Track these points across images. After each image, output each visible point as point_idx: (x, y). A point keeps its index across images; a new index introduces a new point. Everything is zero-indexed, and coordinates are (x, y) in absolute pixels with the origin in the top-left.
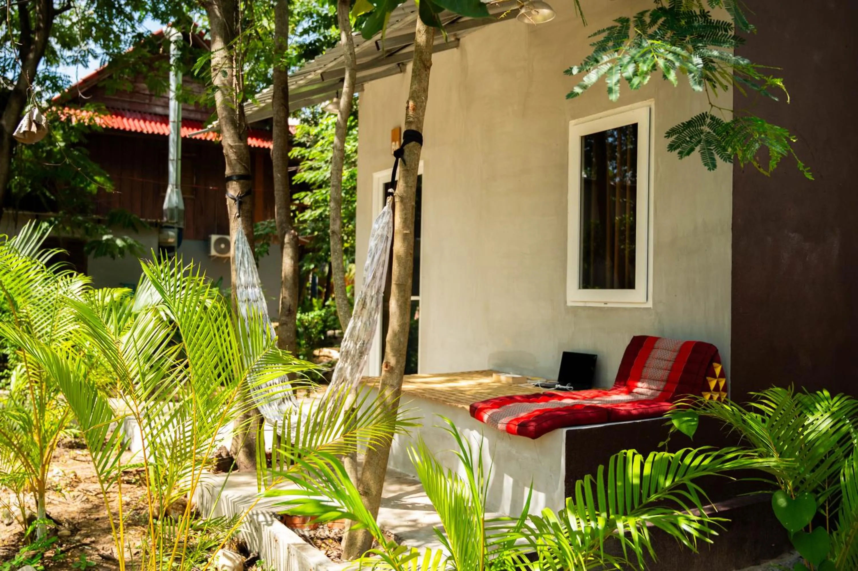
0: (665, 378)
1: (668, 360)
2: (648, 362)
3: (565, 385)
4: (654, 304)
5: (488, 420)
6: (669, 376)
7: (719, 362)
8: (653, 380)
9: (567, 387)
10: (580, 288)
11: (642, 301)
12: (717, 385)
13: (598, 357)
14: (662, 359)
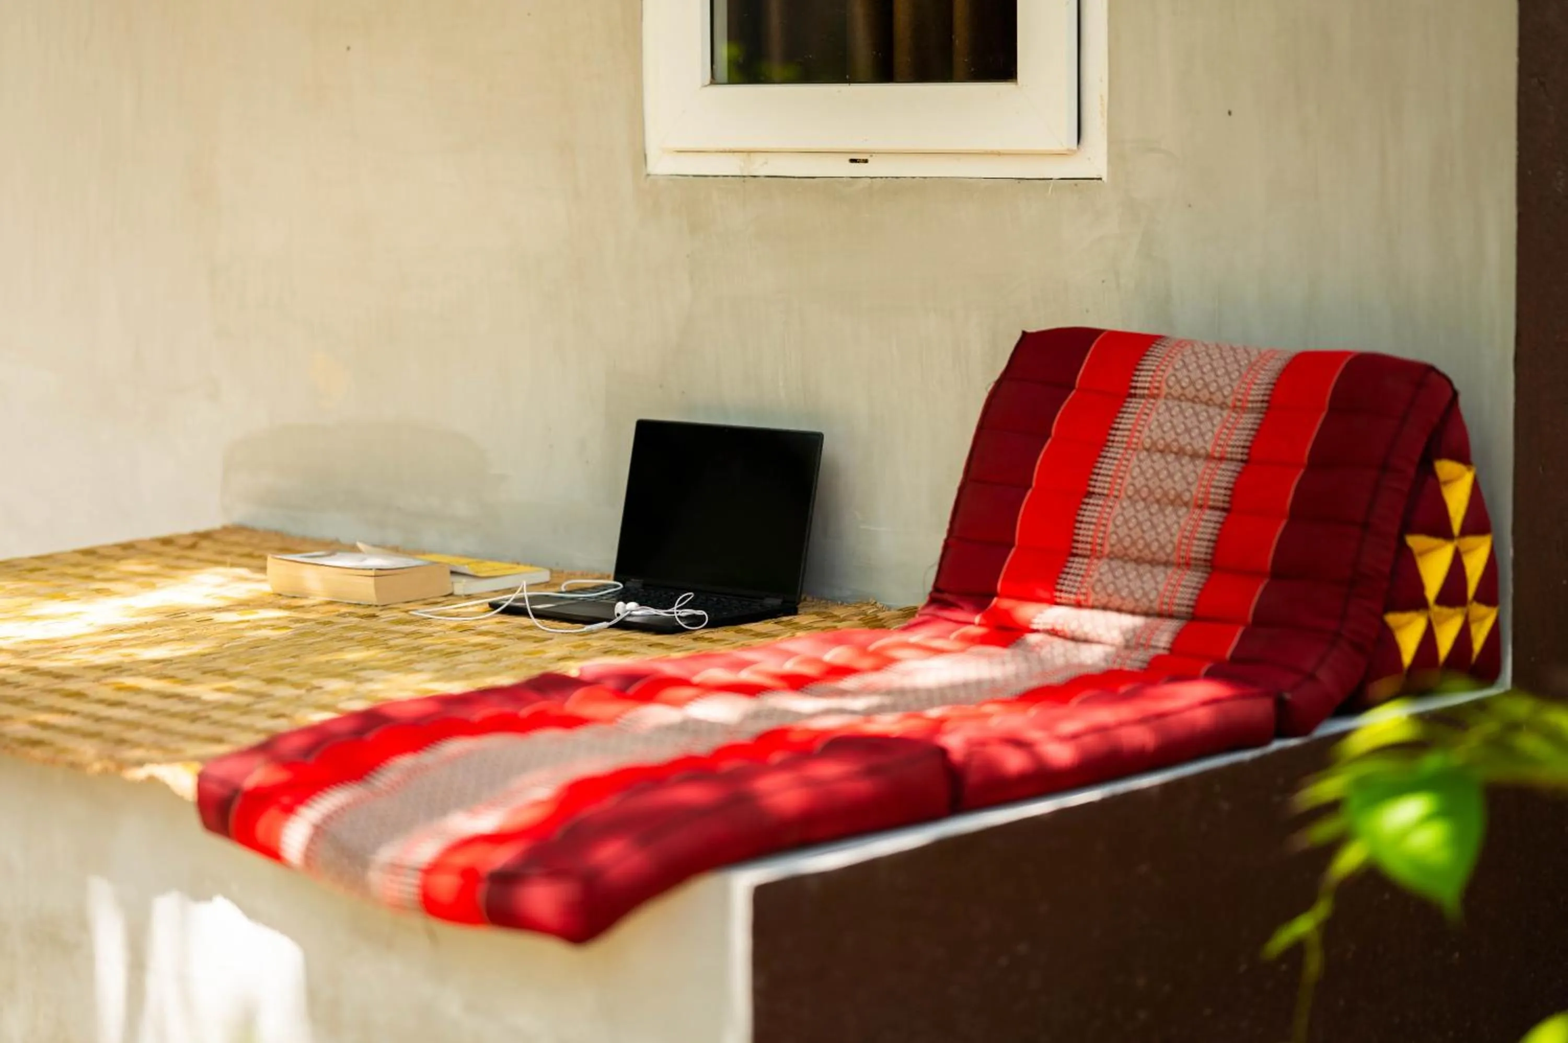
0: (1200, 549)
1: (1209, 457)
2: (1107, 467)
3: (668, 605)
4: (1116, 155)
5: (309, 855)
6: (1220, 543)
7: (1463, 457)
8: (1138, 561)
9: (678, 612)
10: (714, 81)
11: (1057, 148)
12: (1457, 569)
13: (828, 447)
14: (1180, 453)
